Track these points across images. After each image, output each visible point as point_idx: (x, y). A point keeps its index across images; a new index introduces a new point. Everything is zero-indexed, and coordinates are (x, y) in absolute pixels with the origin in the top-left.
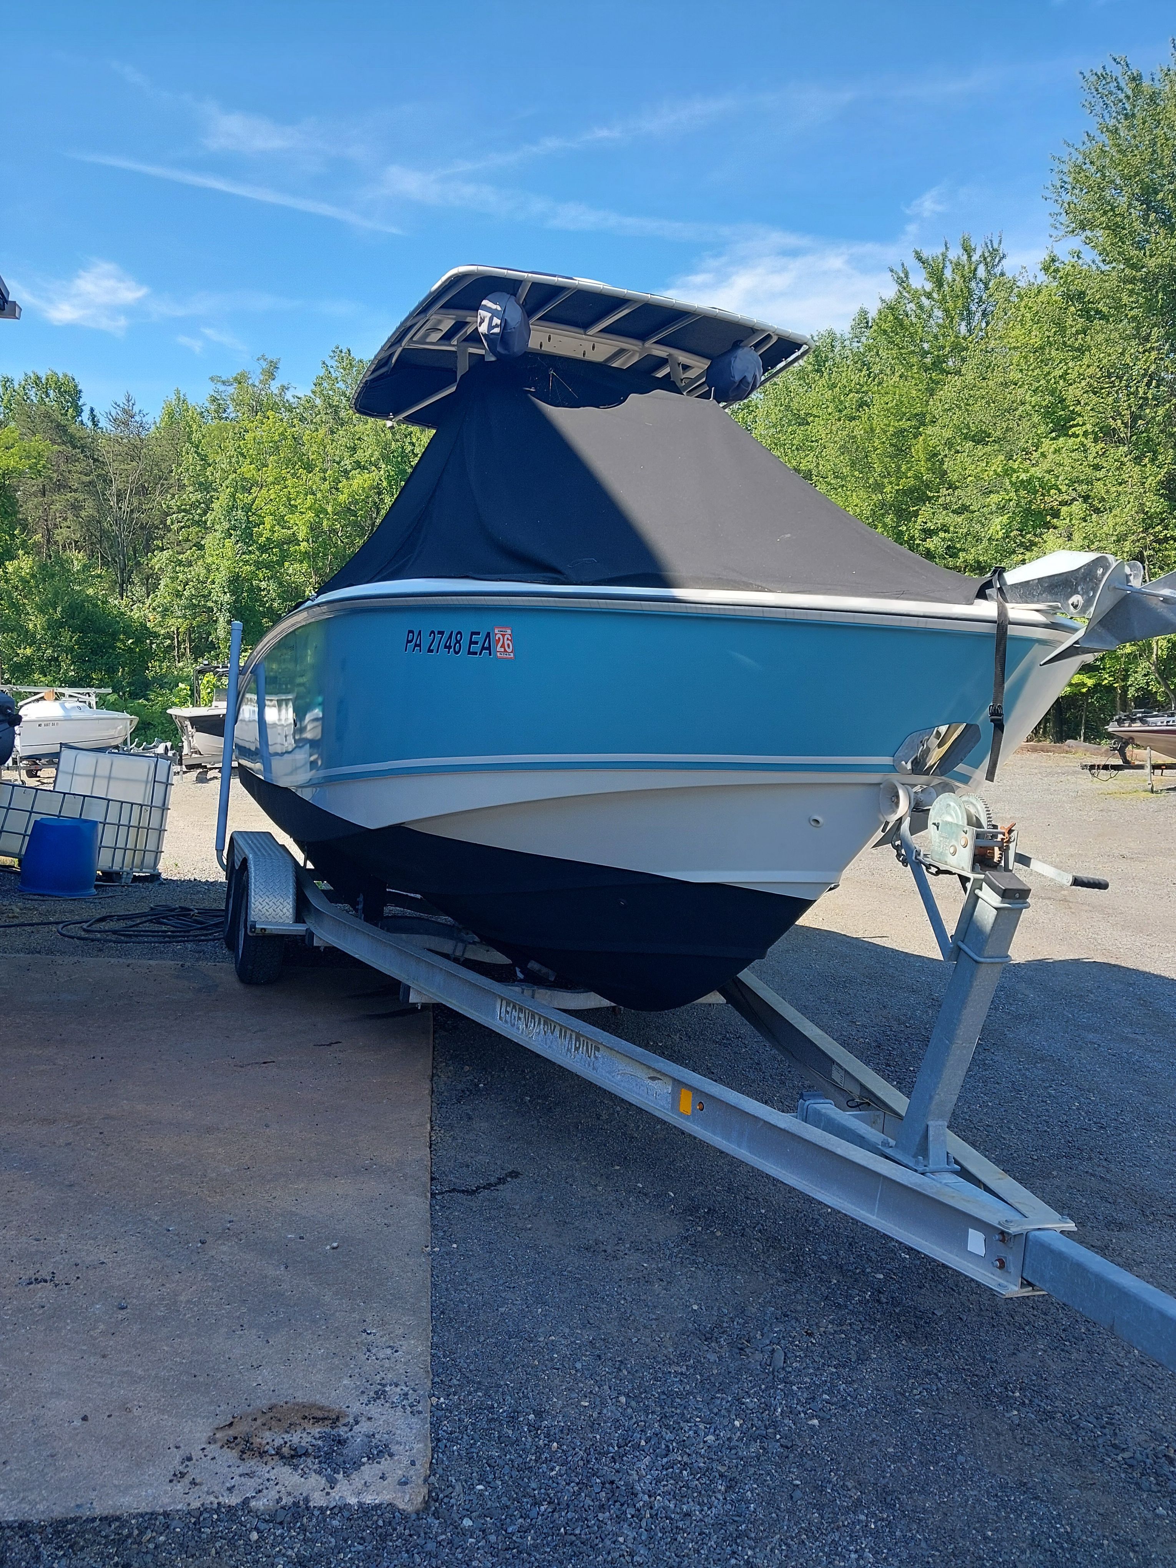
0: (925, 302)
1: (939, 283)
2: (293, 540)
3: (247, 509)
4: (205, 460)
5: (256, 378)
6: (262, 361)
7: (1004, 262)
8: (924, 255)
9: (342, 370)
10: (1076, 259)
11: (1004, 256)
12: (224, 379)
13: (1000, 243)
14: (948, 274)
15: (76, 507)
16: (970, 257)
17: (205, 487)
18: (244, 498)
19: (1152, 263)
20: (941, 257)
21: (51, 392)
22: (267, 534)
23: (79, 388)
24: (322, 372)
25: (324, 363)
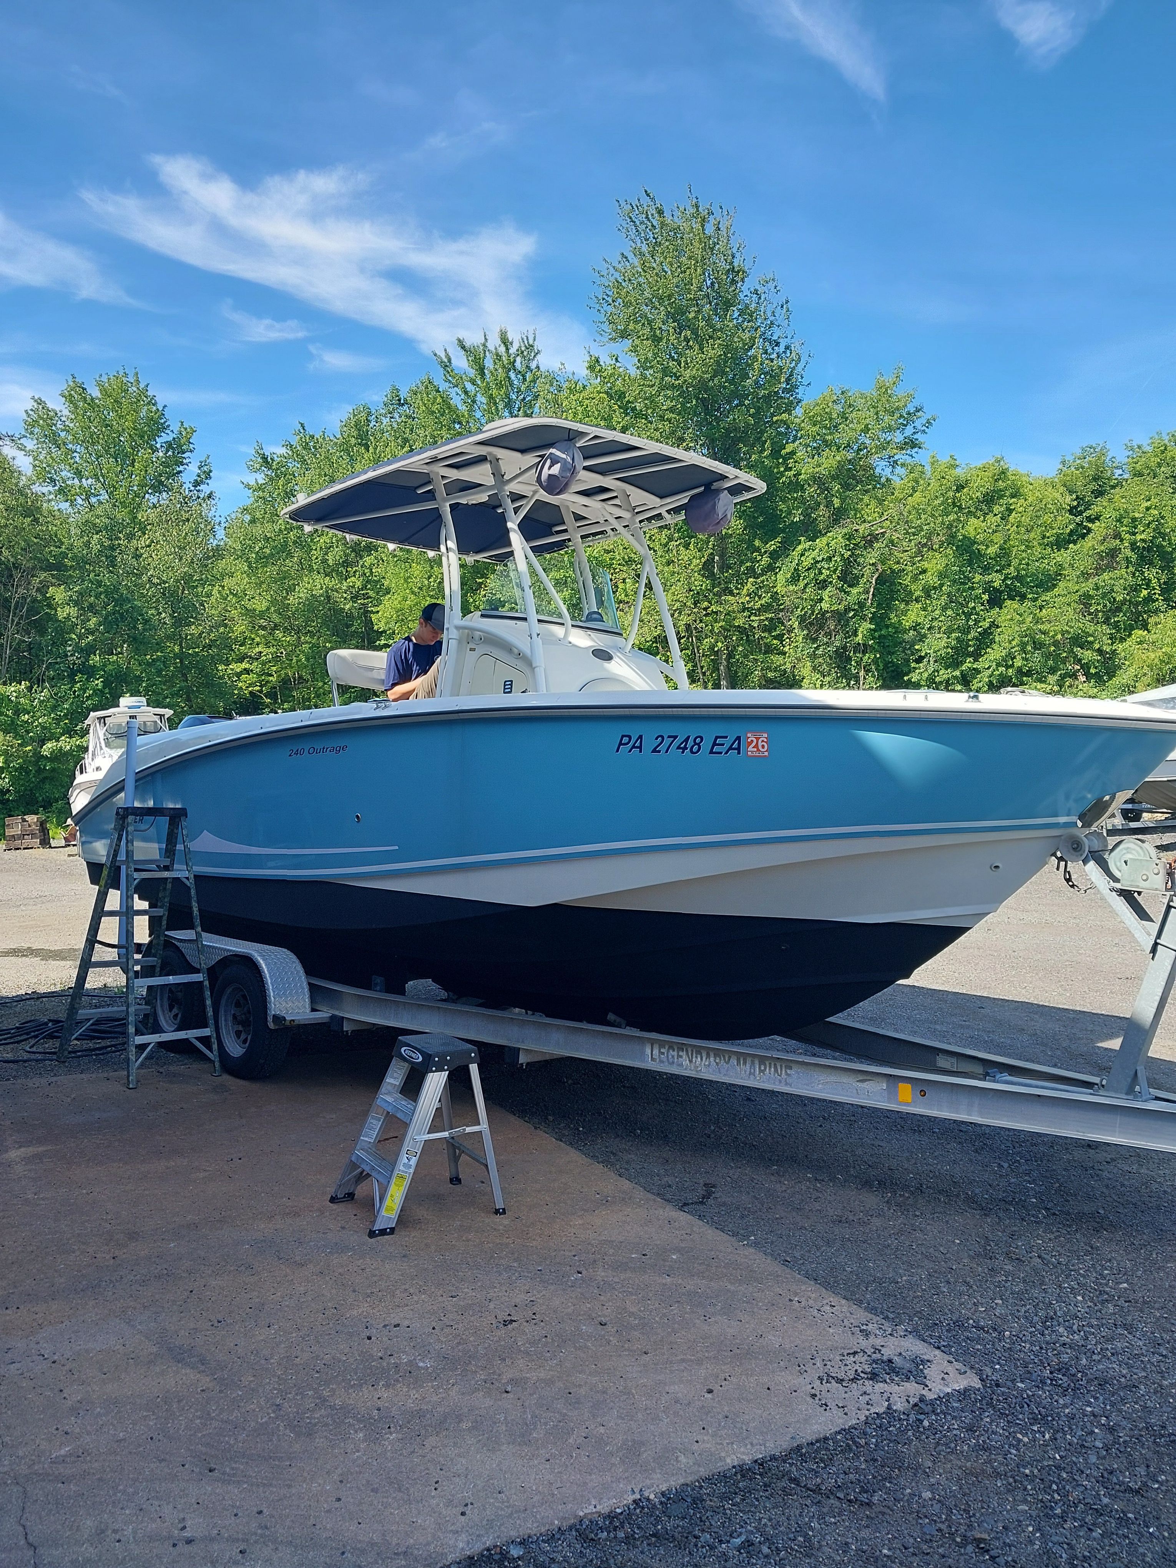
0: (469, 386)
1: (481, 371)
7: (538, 357)
8: (468, 344)
10: (614, 362)
11: (539, 352)
13: (534, 340)
14: (489, 363)
16: (507, 349)
19: (687, 374)
20: (482, 348)
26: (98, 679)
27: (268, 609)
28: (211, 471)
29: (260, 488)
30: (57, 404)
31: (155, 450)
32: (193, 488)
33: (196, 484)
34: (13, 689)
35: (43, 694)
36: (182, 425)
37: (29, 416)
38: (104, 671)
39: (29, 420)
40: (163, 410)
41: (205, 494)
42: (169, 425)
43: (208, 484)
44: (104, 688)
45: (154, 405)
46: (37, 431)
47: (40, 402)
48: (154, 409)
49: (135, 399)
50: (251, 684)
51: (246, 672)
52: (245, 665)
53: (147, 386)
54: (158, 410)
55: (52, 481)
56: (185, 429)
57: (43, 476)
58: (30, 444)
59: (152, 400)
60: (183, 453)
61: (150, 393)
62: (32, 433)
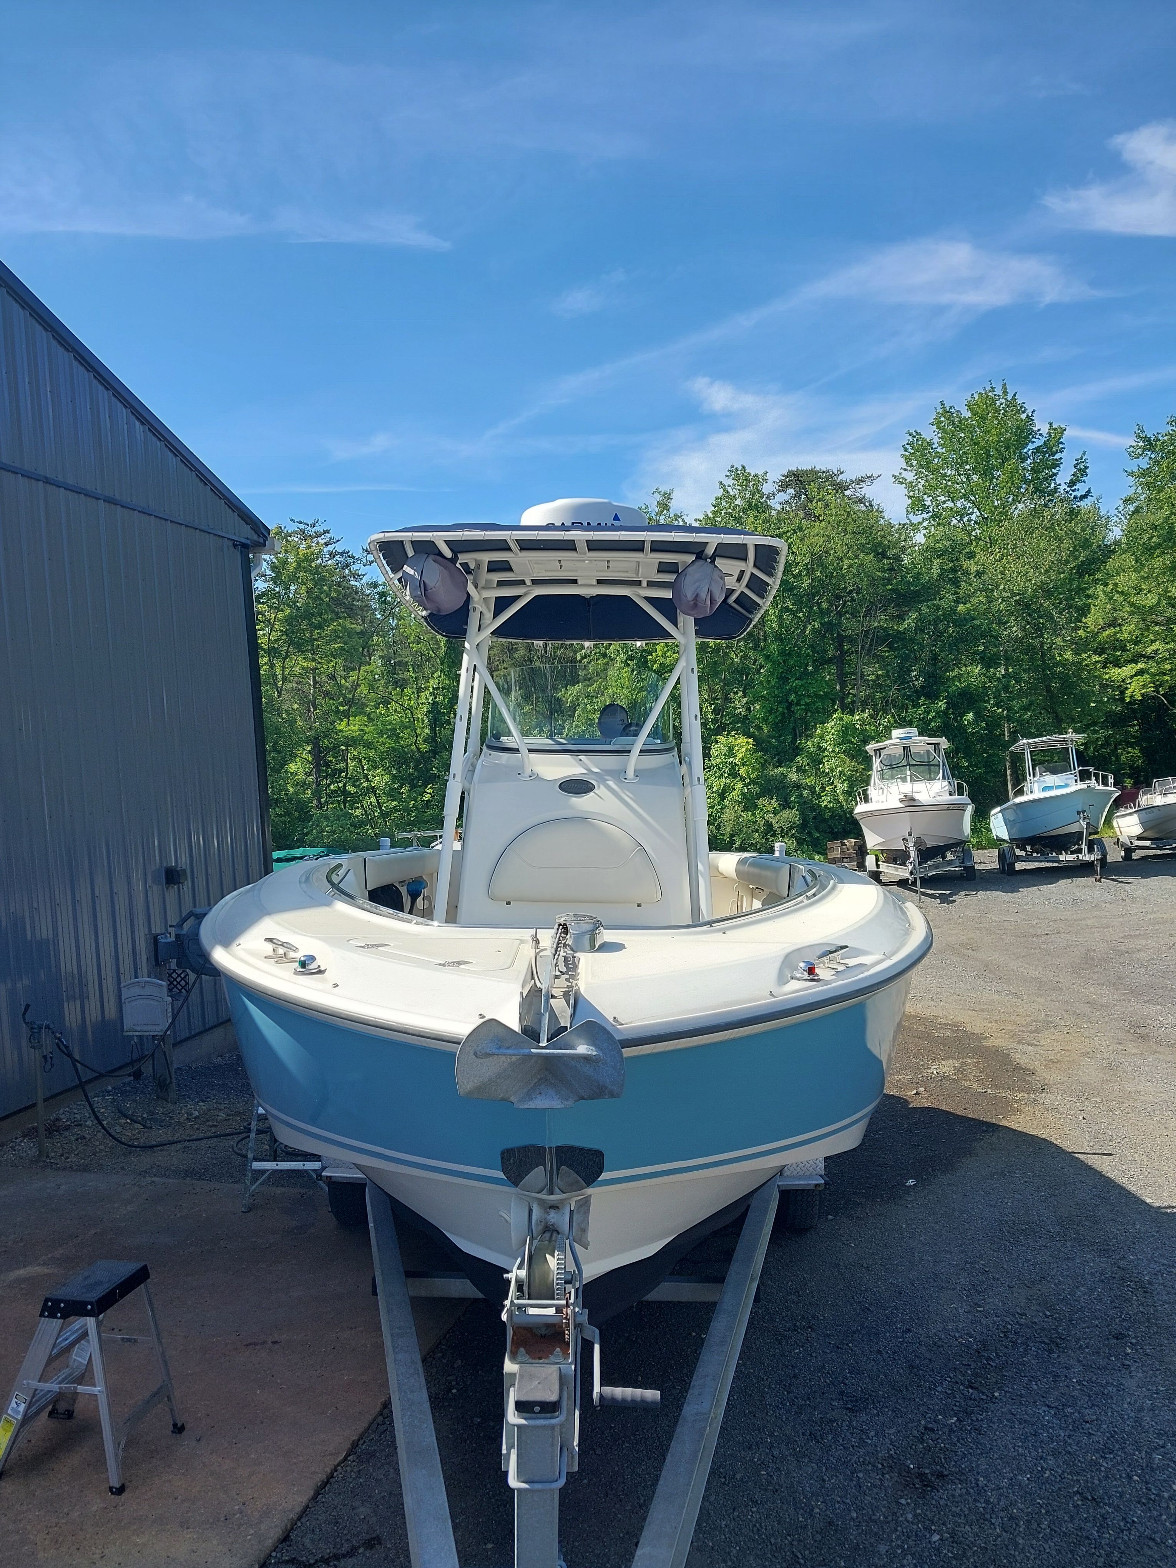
5: (654, 510)
6: (656, 494)
9: (739, 487)
24: (720, 493)
25: (721, 483)
26: (942, 701)
27: (1158, 603)
28: (1086, 468)
29: (1144, 473)
30: (931, 434)
31: (1023, 459)
32: (1068, 489)
33: (1072, 484)
34: (857, 718)
35: (887, 719)
36: (1051, 426)
37: (906, 450)
38: (948, 692)
39: (907, 454)
40: (1032, 416)
41: (1082, 492)
42: (1039, 430)
43: (1084, 482)
44: (947, 709)
45: (1023, 412)
46: (915, 463)
47: (914, 434)
48: (1023, 416)
49: (1003, 411)
50: (1144, 686)
51: (1141, 672)
52: (1141, 665)
53: (1015, 395)
54: (1027, 416)
55: (925, 508)
56: (1055, 429)
57: (917, 505)
58: (910, 476)
59: (1021, 407)
60: (1054, 454)
61: (1019, 402)
62: (911, 465)
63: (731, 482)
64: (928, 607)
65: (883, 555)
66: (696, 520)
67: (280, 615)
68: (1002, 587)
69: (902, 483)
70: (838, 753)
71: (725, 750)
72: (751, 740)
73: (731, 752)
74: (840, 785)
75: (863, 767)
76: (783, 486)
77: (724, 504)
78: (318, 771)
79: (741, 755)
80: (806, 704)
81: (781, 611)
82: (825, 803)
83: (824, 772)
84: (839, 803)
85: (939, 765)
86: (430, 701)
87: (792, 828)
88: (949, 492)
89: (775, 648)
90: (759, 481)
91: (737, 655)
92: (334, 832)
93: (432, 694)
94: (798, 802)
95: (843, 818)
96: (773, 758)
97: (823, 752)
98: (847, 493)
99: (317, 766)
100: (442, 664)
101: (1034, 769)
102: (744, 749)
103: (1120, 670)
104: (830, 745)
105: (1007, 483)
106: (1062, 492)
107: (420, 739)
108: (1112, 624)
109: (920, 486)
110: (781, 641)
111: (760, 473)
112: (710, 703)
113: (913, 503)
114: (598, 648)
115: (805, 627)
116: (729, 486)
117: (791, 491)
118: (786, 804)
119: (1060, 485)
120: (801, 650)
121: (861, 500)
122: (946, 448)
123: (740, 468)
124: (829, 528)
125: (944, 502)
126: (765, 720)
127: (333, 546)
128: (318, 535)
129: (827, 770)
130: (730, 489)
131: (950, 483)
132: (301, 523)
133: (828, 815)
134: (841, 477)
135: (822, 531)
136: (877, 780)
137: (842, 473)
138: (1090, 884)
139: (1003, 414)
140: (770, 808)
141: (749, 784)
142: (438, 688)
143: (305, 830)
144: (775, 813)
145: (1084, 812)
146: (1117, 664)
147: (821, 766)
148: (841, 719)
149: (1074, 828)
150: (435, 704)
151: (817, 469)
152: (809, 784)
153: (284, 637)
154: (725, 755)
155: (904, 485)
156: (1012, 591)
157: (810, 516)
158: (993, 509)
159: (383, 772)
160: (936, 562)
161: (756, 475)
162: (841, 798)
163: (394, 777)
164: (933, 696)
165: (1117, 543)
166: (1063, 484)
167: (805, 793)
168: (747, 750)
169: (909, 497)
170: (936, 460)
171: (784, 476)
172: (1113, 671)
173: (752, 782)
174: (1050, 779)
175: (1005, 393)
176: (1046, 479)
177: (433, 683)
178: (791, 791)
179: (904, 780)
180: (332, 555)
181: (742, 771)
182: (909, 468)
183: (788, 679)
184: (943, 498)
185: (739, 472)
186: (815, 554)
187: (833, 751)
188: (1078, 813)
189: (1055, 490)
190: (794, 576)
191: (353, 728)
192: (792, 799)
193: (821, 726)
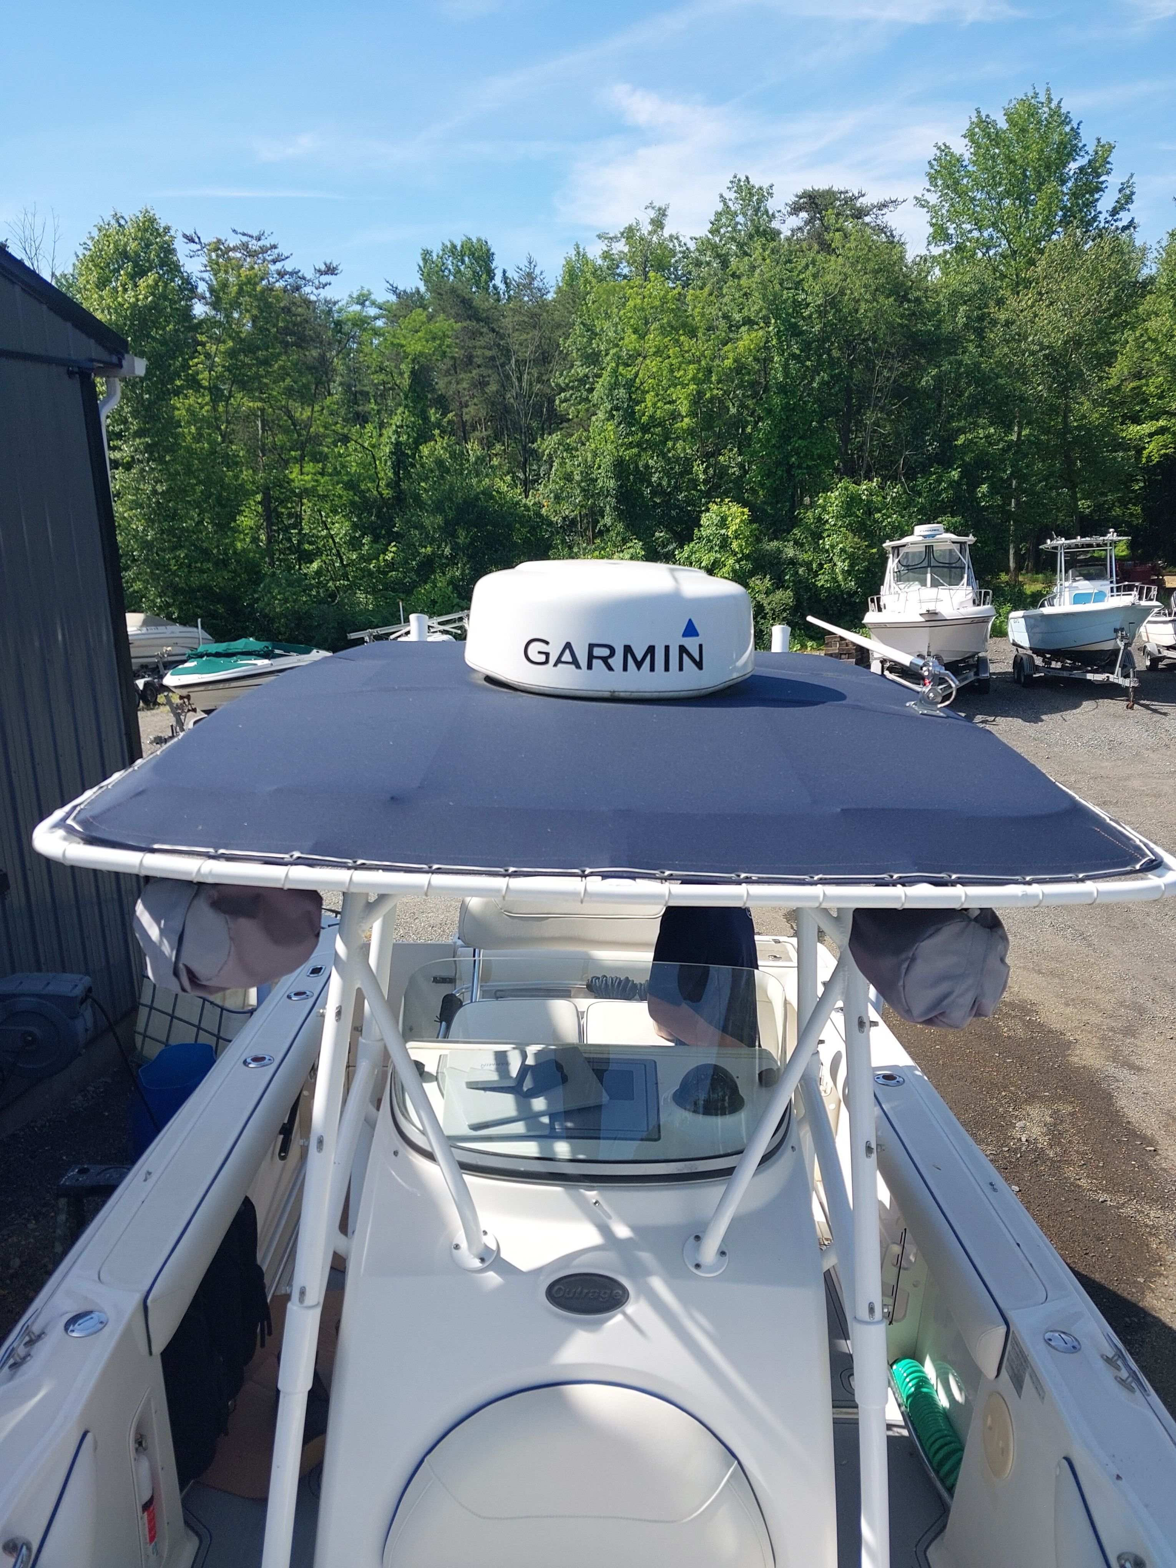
2: (675, 416)
3: (630, 385)
4: (592, 330)
5: (646, 228)
6: (650, 210)
9: (741, 202)
12: (611, 235)
15: (482, 384)
17: (593, 358)
18: (627, 373)
21: (466, 259)
22: (651, 411)
23: (492, 251)
24: (720, 207)
25: (721, 196)
26: (956, 470)
28: (1132, 194)
30: (961, 148)
31: (1063, 182)
32: (1110, 218)
33: (1114, 212)
34: (864, 487)
35: (895, 490)
36: (1099, 142)
37: (932, 167)
38: (963, 460)
39: (933, 171)
40: (1078, 128)
41: (1125, 223)
42: (1085, 145)
43: (1129, 210)
44: (961, 478)
45: (1067, 124)
46: (940, 182)
47: (943, 148)
48: (1067, 129)
49: (1045, 123)
50: (1165, 446)
51: (1162, 431)
52: (1161, 423)
53: (1060, 102)
54: (1072, 129)
55: (947, 238)
56: (1103, 146)
57: (940, 234)
58: (933, 198)
59: (1066, 118)
60: (1099, 176)
61: (1063, 111)
62: (936, 186)
63: (733, 195)
64: (950, 363)
65: (905, 298)
66: (691, 239)
67: (222, 348)
68: (1030, 339)
69: (923, 206)
70: (841, 527)
71: (716, 520)
72: (746, 510)
73: (723, 522)
74: (839, 564)
75: (866, 543)
76: (796, 209)
77: (724, 220)
78: (270, 524)
79: (734, 528)
80: (809, 467)
81: (787, 360)
82: (822, 582)
83: (823, 548)
84: (837, 582)
85: (964, 568)
86: (393, 440)
87: (784, 610)
88: (976, 219)
89: (777, 400)
90: (764, 196)
91: (733, 404)
92: (286, 600)
93: (396, 432)
94: (793, 581)
95: (840, 599)
96: (768, 530)
97: (824, 524)
98: (867, 219)
99: (268, 519)
100: (406, 399)
101: (1066, 572)
102: (738, 521)
103: (1138, 427)
104: (833, 517)
105: (1044, 210)
106: (1103, 221)
107: (383, 483)
108: (1138, 376)
109: (944, 211)
110: (785, 393)
111: (765, 186)
112: (701, 460)
113: (935, 232)
114: (580, 391)
115: (813, 379)
116: (730, 200)
117: (804, 215)
118: (779, 583)
119: (1100, 213)
120: (807, 405)
121: (881, 230)
122: (979, 165)
123: (743, 179)
124: (848, 265)
125: (970, 231)
126: (762, 485)
127: (282, 263)
128: (264, 250)
129: (827, 547)
130: (730, 204)
131: (978, 209)
132: (244, 234)
133: (824, 595)
134: (861, 200)
135: (839, 268)
136: (893, 584)
137: (863, 195)
138: (1120, 712)
139: (1046, 126)
140: (762, 588)
141: (741, 559)
142: (402, 427)
143: (256, 596)
144: (768, 593)
145: (1122, 630)
146: (1136, 420)
147: (821, 542)
148: (846, 489)
149: (1108, 646)
150: (398, 444)
151: (835, 189)
152: (806, 560)
153: (227, 374)
154: (716, 525)
155: (926, 209)
156: (1041, 344)
157: (826, 248)
158: (1025, 241)
159: (343, 519)
160: (962, 309)
161: (761, 188)
162: (840, 577)
163: (355, 527)
164: (948, 465)
165: (1151, 280)
166: (1104, 212)
167: (801, 571)
168: (742, 521)
169: (932, 225)
170: (965, 181)
171: (797, 196)
172: (1131, 428)
173: (746, 557)
174: (1085, 586)
175: (1050, 100)
176: (1086, 206)
177: (397, 420)
178: (786, 568)
179: (924, 584)
180: (281, 274)
181: (735, 546)
182: (933, 189)
183: (791, 438)
184: (967, 227)
185: (742, 184)
186: (830, 295)
187: (835, 525)
188: (1116, 631)
189: (1095, 218)
190: (804, 319)
191: (306, 478)
192: (787, 577)
193: (824, 495)
